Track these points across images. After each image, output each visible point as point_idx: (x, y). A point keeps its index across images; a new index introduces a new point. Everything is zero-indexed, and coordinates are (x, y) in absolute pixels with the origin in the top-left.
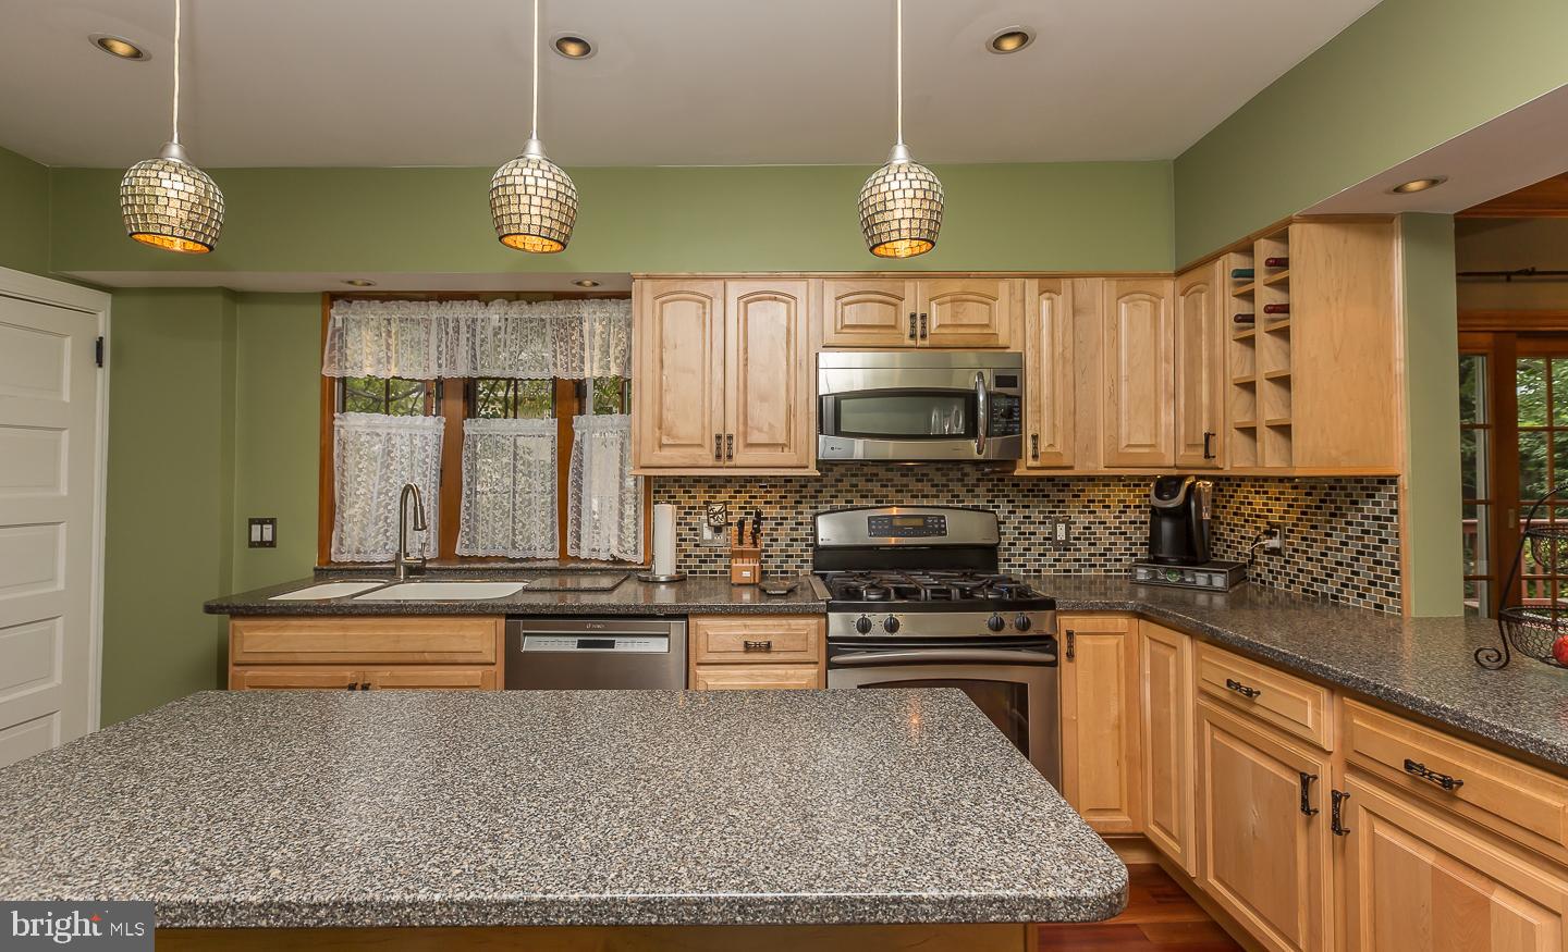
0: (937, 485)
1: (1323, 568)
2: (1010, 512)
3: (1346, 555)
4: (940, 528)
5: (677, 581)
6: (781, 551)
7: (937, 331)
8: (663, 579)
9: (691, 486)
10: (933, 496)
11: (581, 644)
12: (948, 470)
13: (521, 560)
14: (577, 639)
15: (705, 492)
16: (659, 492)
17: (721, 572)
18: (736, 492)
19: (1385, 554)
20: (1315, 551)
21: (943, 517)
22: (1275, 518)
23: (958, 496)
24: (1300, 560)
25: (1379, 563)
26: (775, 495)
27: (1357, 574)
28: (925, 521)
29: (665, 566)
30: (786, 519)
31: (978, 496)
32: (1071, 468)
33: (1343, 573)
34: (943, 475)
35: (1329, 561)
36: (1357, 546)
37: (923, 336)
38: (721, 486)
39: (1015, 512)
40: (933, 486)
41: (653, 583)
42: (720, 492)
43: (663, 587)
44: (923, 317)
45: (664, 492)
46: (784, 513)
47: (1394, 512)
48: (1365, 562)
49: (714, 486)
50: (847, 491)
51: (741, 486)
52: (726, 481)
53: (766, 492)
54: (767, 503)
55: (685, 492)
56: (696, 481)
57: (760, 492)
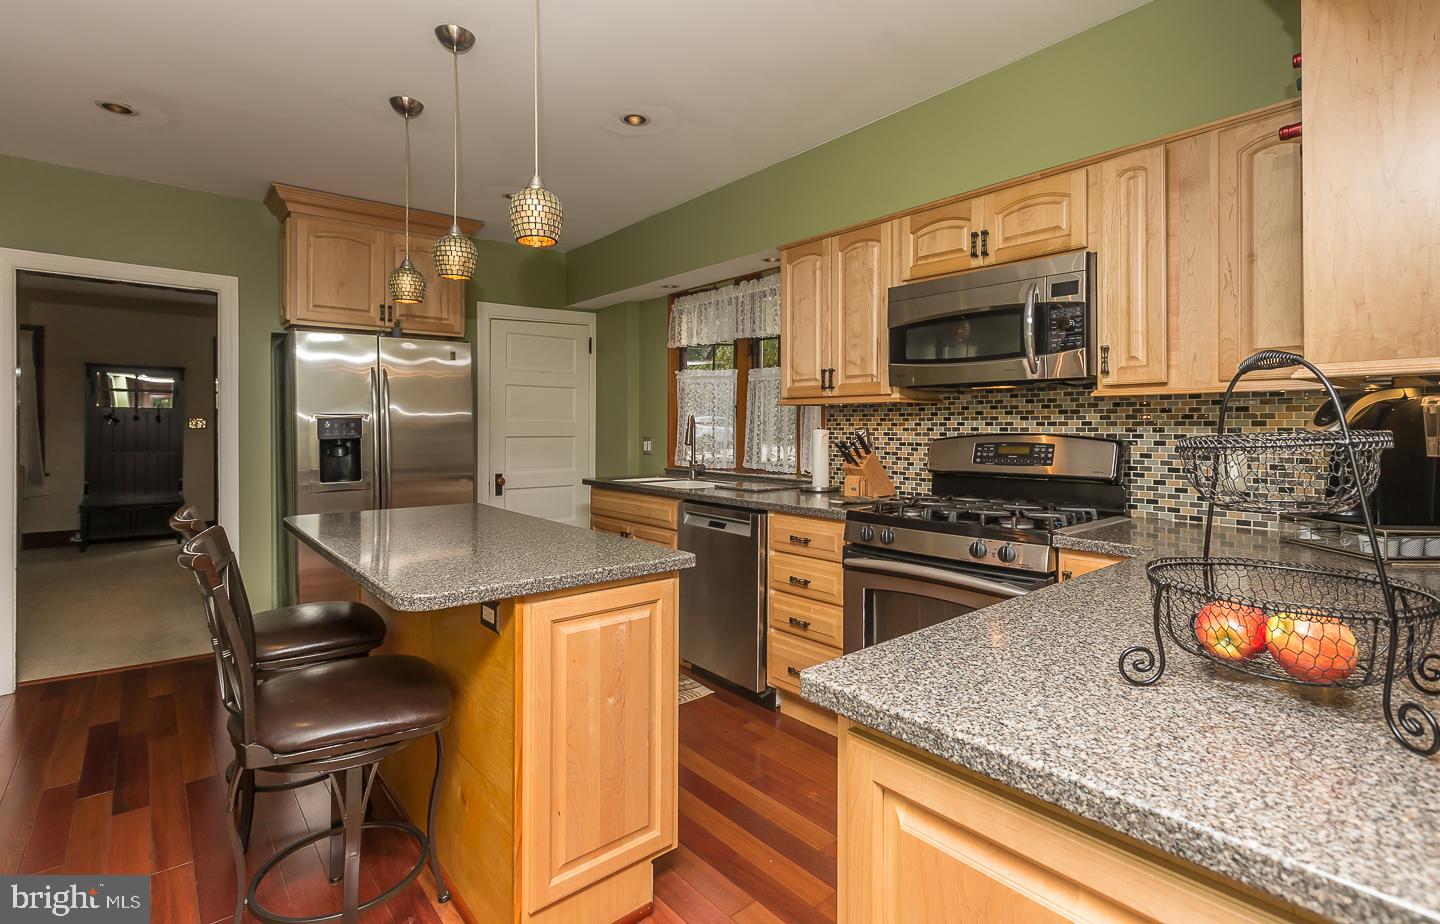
0: (1065, 412)
2: (1156, 443)
4: (1046, 458)
6: (916, 474)
7: (1005, 245)
8: (819, 489)
10: (1061, 424)
11: (712, 524)
12: (1079, 394)
13: (774, 473)
14: (709, 520)
18: (881, 420)
21: (1053, 446)
23: (1090, 423)
26: (911, 424)
28: (1031, 451)
29: (820, 480)
30: (920, 445)
31: (1115, 424)
32: (1165, 384)
34: (1072, 400)
37: (985, 254)
39: (1163, 444)
40: (1060, 412)
41: (810, 492)
42: (870, 420)
43: (819, 496)
44: (985, 233)
46: (919, 439)
50: (973, 419)
51: (886, 415)
52: (874, 411)
53: (904, 420)
54: (905, 430)
55: (847, 420)
56: (854, 411)
57: (897, 419)
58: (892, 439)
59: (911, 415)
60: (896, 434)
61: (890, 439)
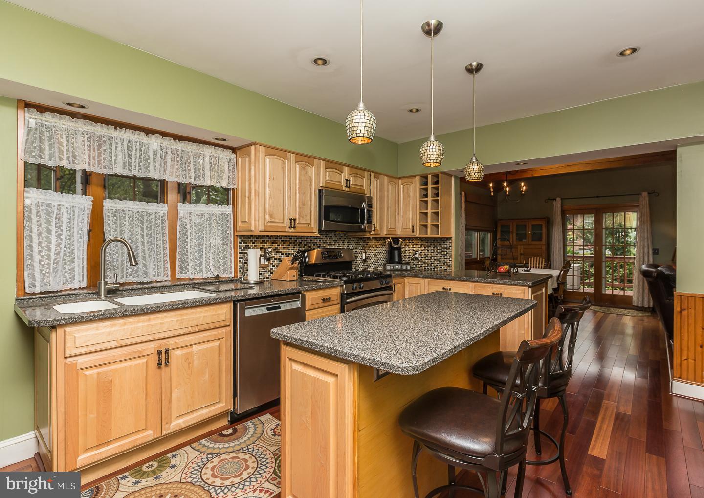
1: (431, 261)
3: (437, 258)
4: (341, 256)
5: (260, 283)
8: (253, 282)
9: (255, 241)
11: (268, 309)
14: (266, 307)
15: (261, 243)
16: (241, 243)
17: (267, 278)
18: (272, 243)
19: (448, 256)
20: (429, 257)
22: (416, 249)
24: (424, 260)
25: (446, 259)
26: (286, 245)
27: (440, 262)
28: (336, 254)
29: (253, 276)
33: (436, 262)
35: (432, 260)
36: (439, 255)
37: (349, 187)
38: (267, 241)
44: (349, 180)
45: (244, 243)
46: (289, 252)
47: (451, 246)
48: (442, 260)
49: (264, 241)
51: (274, 241)
52: (268, 238)
53: (283, 243)
54: (283, 247)
55: (253, 243)
56: (257, 238)
57: (281, 243)
58: (278, 252)
59: (286, 241)
60: (279, 250)
61: (277, 252)
